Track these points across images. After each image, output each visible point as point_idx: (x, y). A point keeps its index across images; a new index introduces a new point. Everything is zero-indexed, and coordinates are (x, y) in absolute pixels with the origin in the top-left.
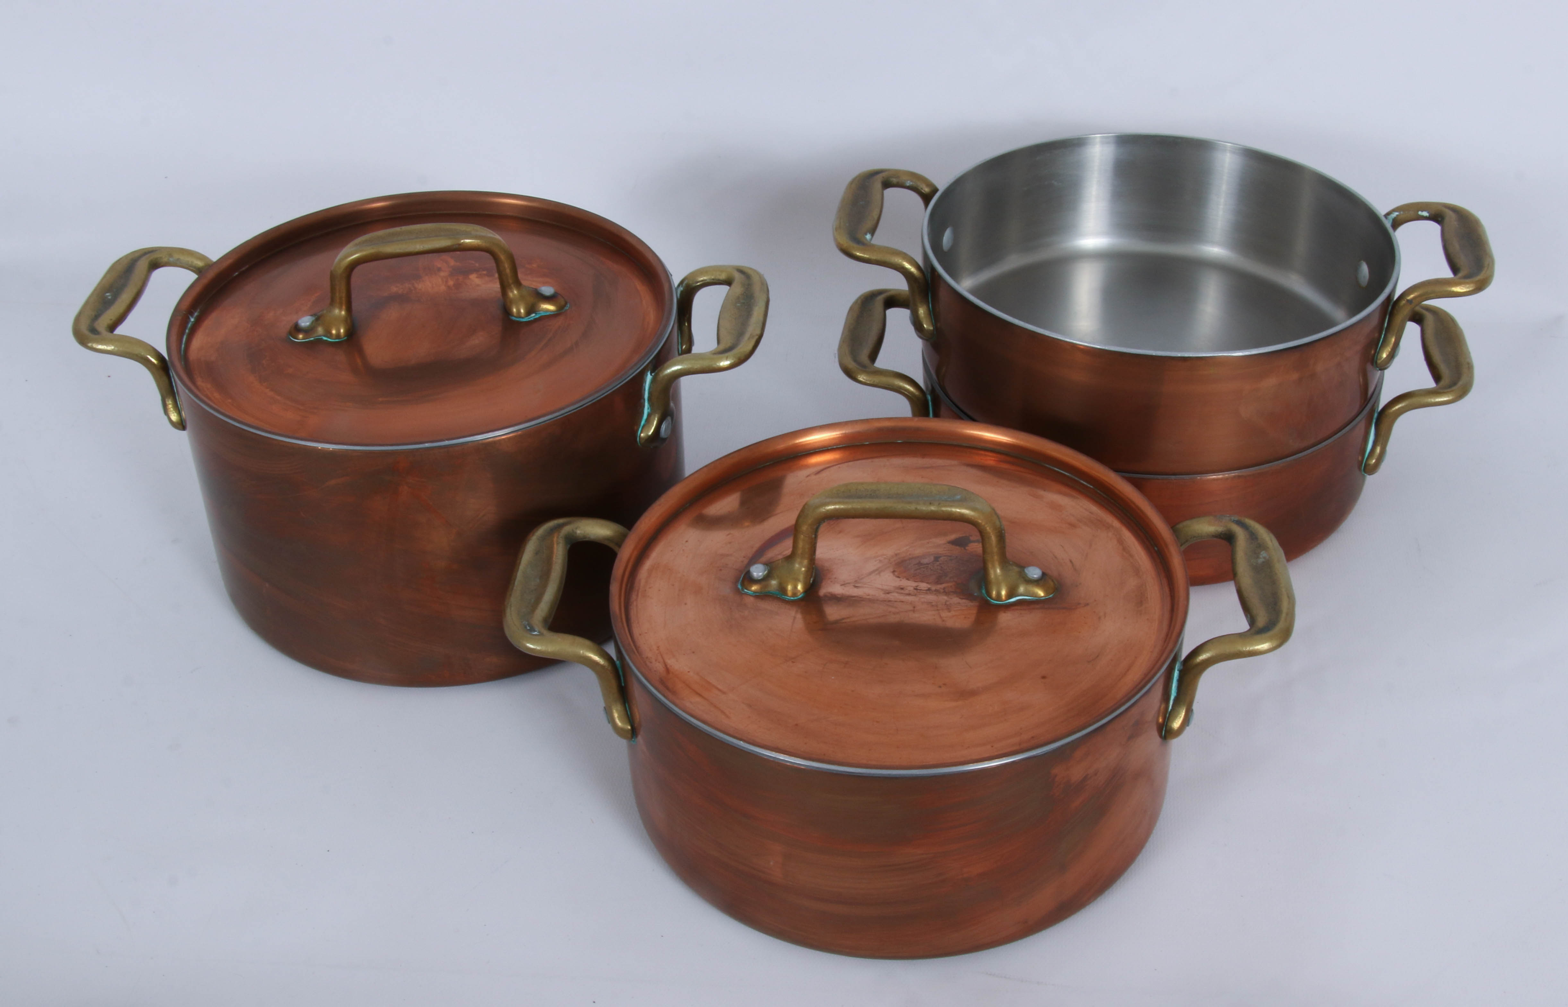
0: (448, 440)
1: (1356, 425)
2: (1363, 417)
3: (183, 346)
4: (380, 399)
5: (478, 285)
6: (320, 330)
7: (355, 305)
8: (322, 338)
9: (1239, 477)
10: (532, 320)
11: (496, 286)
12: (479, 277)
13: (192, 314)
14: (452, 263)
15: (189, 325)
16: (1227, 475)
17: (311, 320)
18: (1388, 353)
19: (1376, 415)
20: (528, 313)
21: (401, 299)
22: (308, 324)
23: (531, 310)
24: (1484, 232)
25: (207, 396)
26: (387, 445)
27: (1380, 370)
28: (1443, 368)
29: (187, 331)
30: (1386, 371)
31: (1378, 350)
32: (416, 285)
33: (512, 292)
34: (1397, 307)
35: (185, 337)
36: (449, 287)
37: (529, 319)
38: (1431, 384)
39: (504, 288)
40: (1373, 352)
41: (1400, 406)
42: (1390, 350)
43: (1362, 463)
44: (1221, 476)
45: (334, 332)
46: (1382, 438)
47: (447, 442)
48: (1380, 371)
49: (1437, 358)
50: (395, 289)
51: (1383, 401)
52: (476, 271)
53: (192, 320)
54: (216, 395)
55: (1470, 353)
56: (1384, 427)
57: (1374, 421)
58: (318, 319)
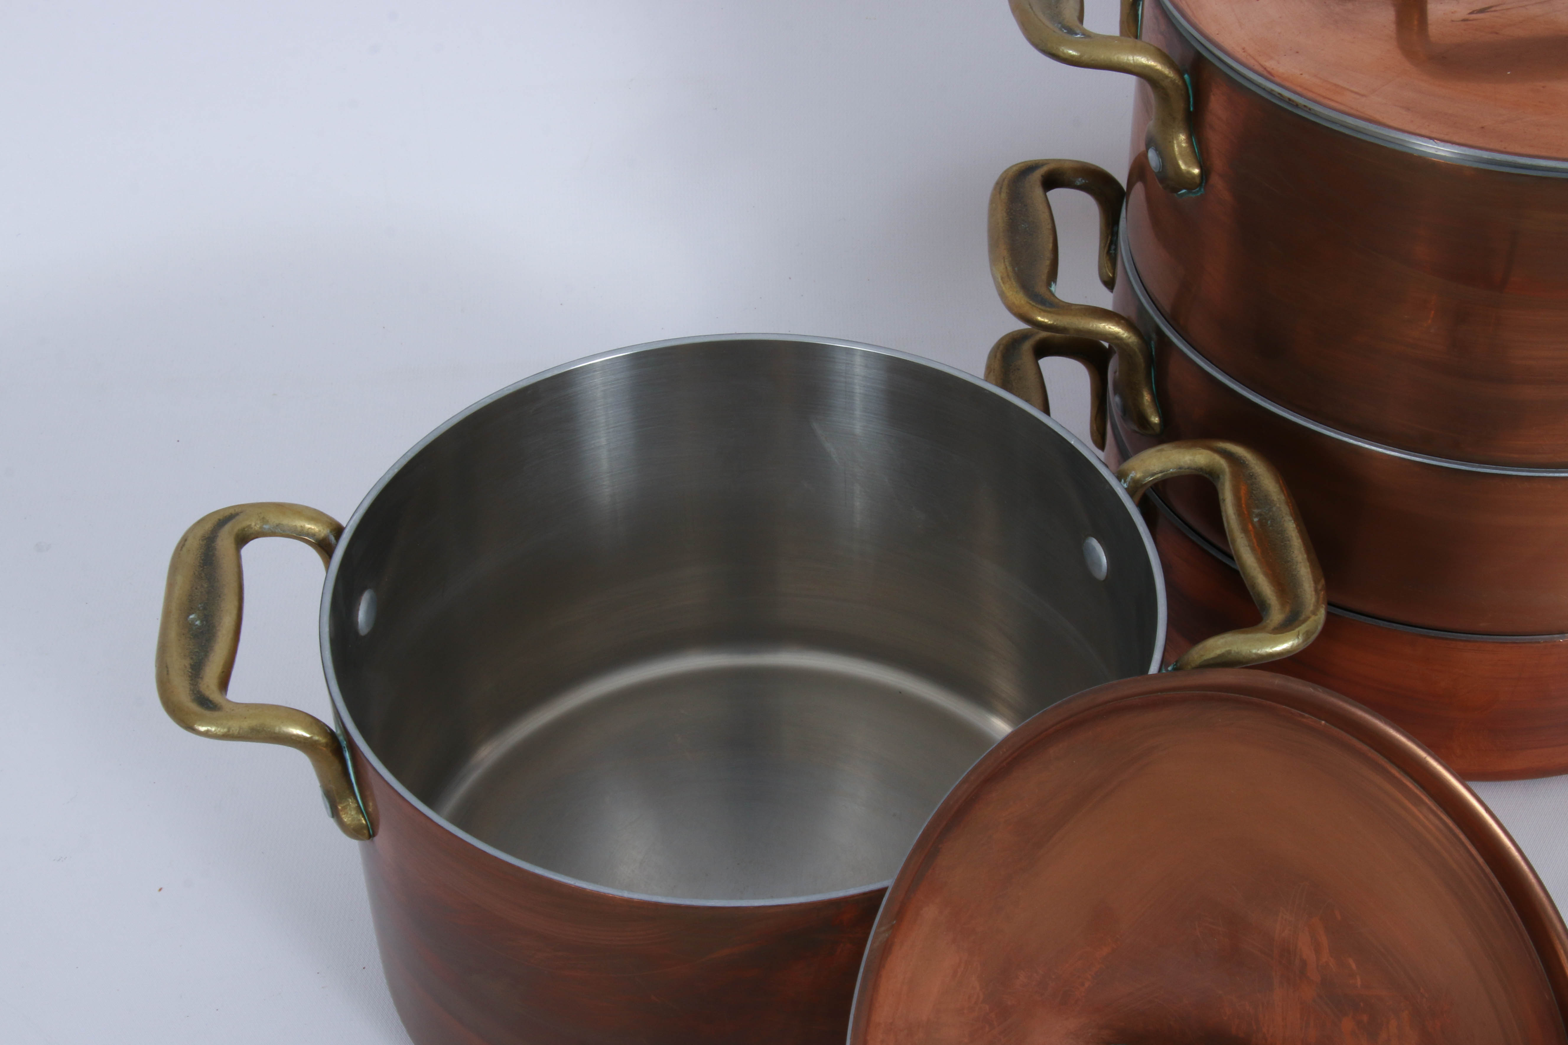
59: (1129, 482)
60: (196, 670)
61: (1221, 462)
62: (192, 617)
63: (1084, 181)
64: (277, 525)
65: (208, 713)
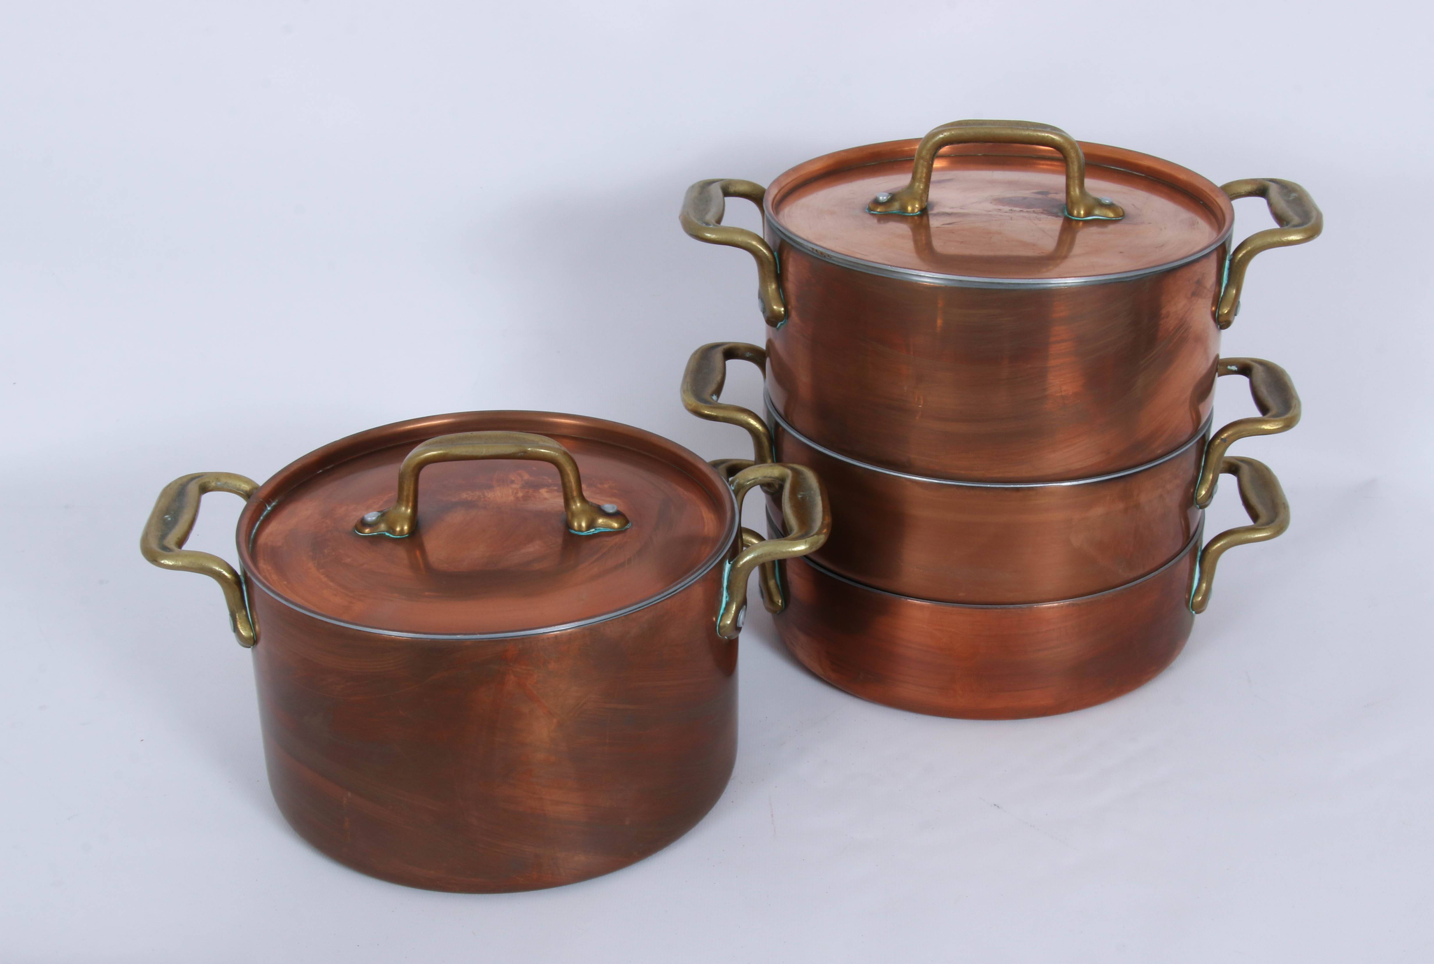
0: (480, 634)
1: (1179, 561)
2: (1188, 552)
3: (254, 531)
4: (427, 593)
5: (546, 499)
6: (383, 527)
7: (421, 507)
8: (385, 534)
9: (1073, 605)
10: (590, 535)
11: (560, 501)
12: (550, 491)
13: (269, 504)
14: (526, 477)
15: (265, 513)
16: (1062, 603)
17: (377, 516)
18: (1207, 490)
19: (1199, 554)
20: (589, 527)
21: (469, 505)
22: (374, 518)
23: (591, 525)
24: (1290, 379)
25: (265, 578)
26: (421, 633)
27: (1201, 508)
28: (1260, 509)
29: (262, 518)
30: (1206, 509)
31: (1197, 487)
32: (486, 494)
33: (576, 505)
34: (1212, 446)
35: (258, 523)
36: (517, 498)
37: (588, 534)
38: (1248, 522)
39: (567, 501)
40: (1192, 490)
41: (1222, 543)
42: (1208, 487)
43: (1189, 601)
44: (1056, 604)
45: (398, 529)
46: (1208, 575)
47: (479, 635)
48: (1201, 510)
49: (1254, 500)
50: (464, 496)
51: (1206, 540)
52: (547, 486)
53: (269, 508)
54: (274, 577)
55: (1285, 495)
56: (1207, 564)
57: (1198, 559)
58: (383, 515)
59: (735, 486)
60: (163, 536)
61: (789, 472)
62: (167, 516)
63: (750, 354)
64: (226, 483)
65: (166, 553)
